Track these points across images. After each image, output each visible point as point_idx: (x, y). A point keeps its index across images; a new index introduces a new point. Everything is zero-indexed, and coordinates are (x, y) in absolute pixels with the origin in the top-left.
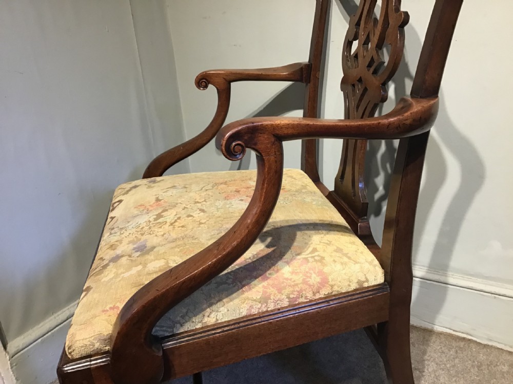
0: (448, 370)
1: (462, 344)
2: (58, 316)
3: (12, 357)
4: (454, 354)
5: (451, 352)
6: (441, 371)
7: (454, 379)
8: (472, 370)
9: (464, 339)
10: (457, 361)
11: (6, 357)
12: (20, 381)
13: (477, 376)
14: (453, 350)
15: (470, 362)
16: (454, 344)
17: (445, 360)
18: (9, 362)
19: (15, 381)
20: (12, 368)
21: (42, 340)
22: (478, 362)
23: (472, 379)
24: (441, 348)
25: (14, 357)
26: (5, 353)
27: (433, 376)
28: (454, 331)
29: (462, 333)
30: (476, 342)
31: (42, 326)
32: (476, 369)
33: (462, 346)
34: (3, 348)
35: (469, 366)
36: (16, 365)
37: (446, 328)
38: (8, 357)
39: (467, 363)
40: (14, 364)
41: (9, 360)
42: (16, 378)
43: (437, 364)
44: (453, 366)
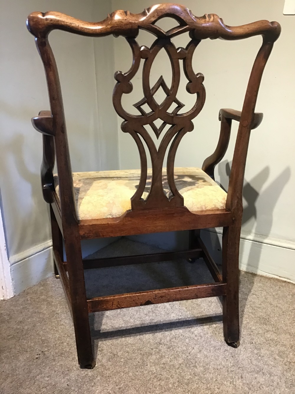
0: (273, 296)
1: (284, 284)
2: (38, 247)
3: (12, 265)
4: (278, 288)
5: (277, 288)
6: (268, 296)
7: (276, 300)
8: (288, 297)
9: (285, 282)
10: (279, 292)
11: (8, 264)
12: (14, 281)
13: (291, 300)
14: (278, 287)
15: (287, 293)
16: (279, 284)
17: (272, 291)
18: (10, 268)
19: (11, 281)
20: (11, 272)
21: (28, 259)
22: (292, 293)
23: (287, 300)
24: (270, 285)
25: (13, 266)
26: (8, 261)
27: (264, 298)
28: (279, 277)
29: (285, 278)
30: (292, 284)
31: (29, 251)
32: (291, 296)
33: (283, 285)
34: (7, 258)
35: (286, 295)
36: (13, 271)
37: (275, 275)
38: (9, 265)
39: (285, 293)
40: (12, 270)
41: (10, 266)
42: (12, 279)
43: (267, 293)
44: (277, 294)
